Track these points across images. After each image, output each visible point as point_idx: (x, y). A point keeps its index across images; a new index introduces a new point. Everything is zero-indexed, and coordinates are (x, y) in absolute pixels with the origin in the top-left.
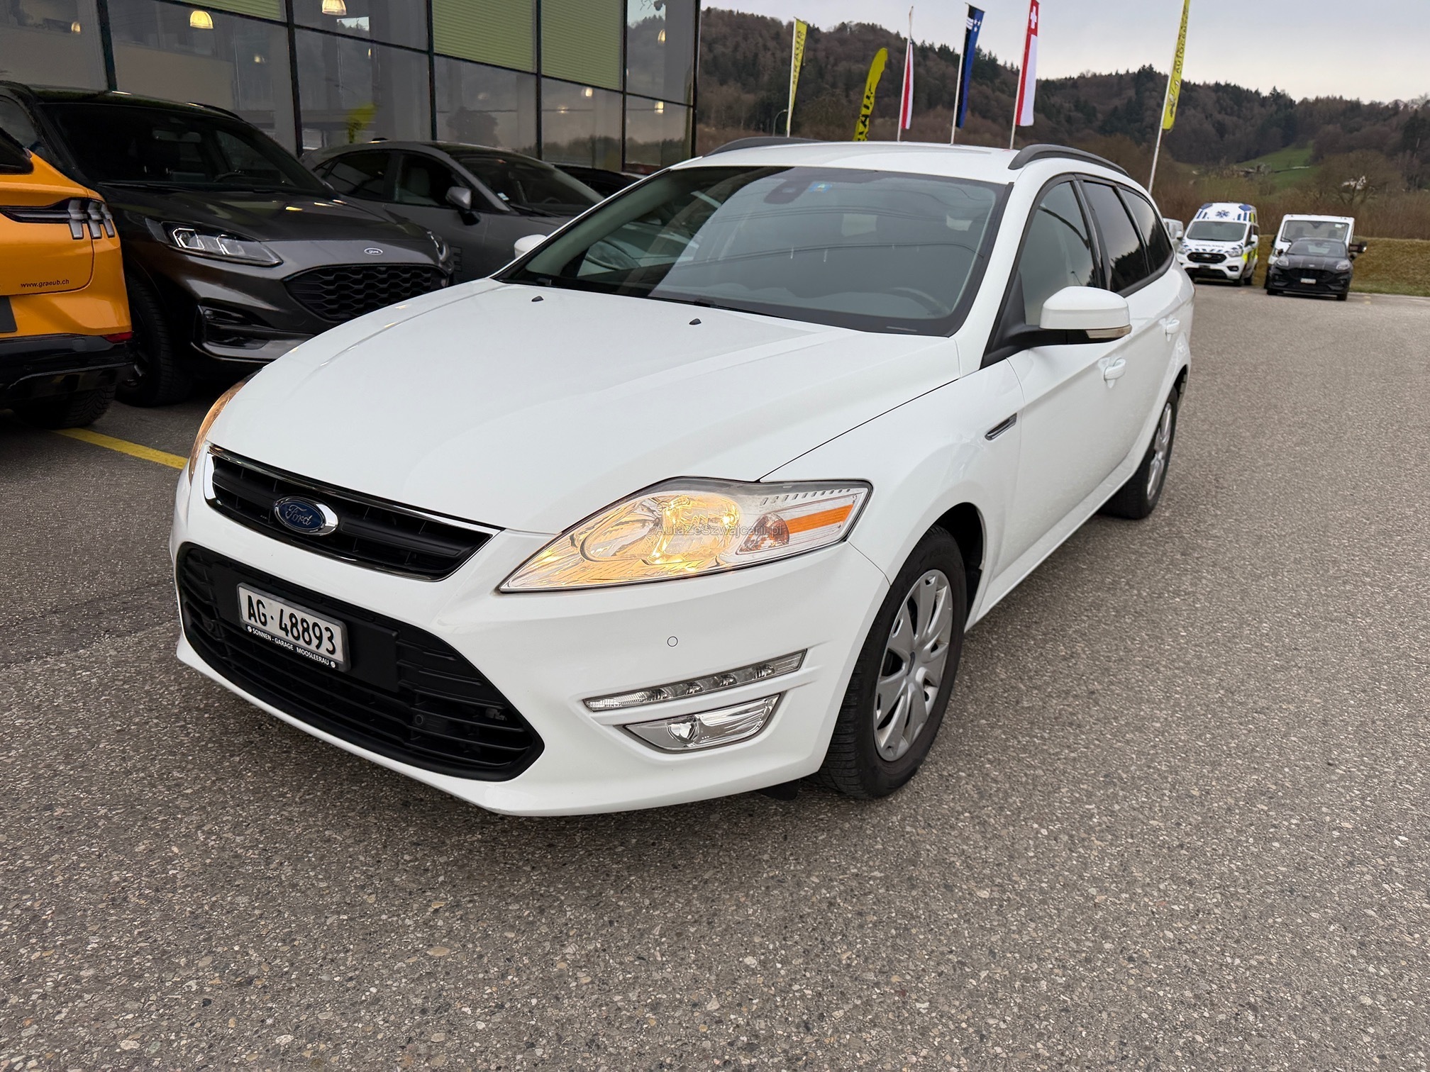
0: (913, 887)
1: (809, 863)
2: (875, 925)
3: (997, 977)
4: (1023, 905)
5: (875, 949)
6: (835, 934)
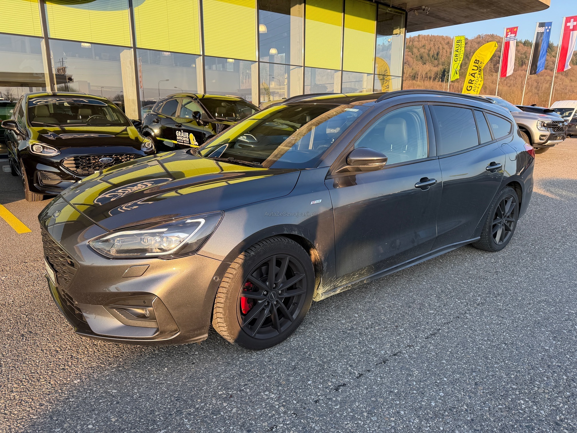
0: (409, 308)
1: (380, 299)
2: (394, 313)
3: (427, 328)
4: (443, 315)
5: (393, 318)
6: (382, 314)
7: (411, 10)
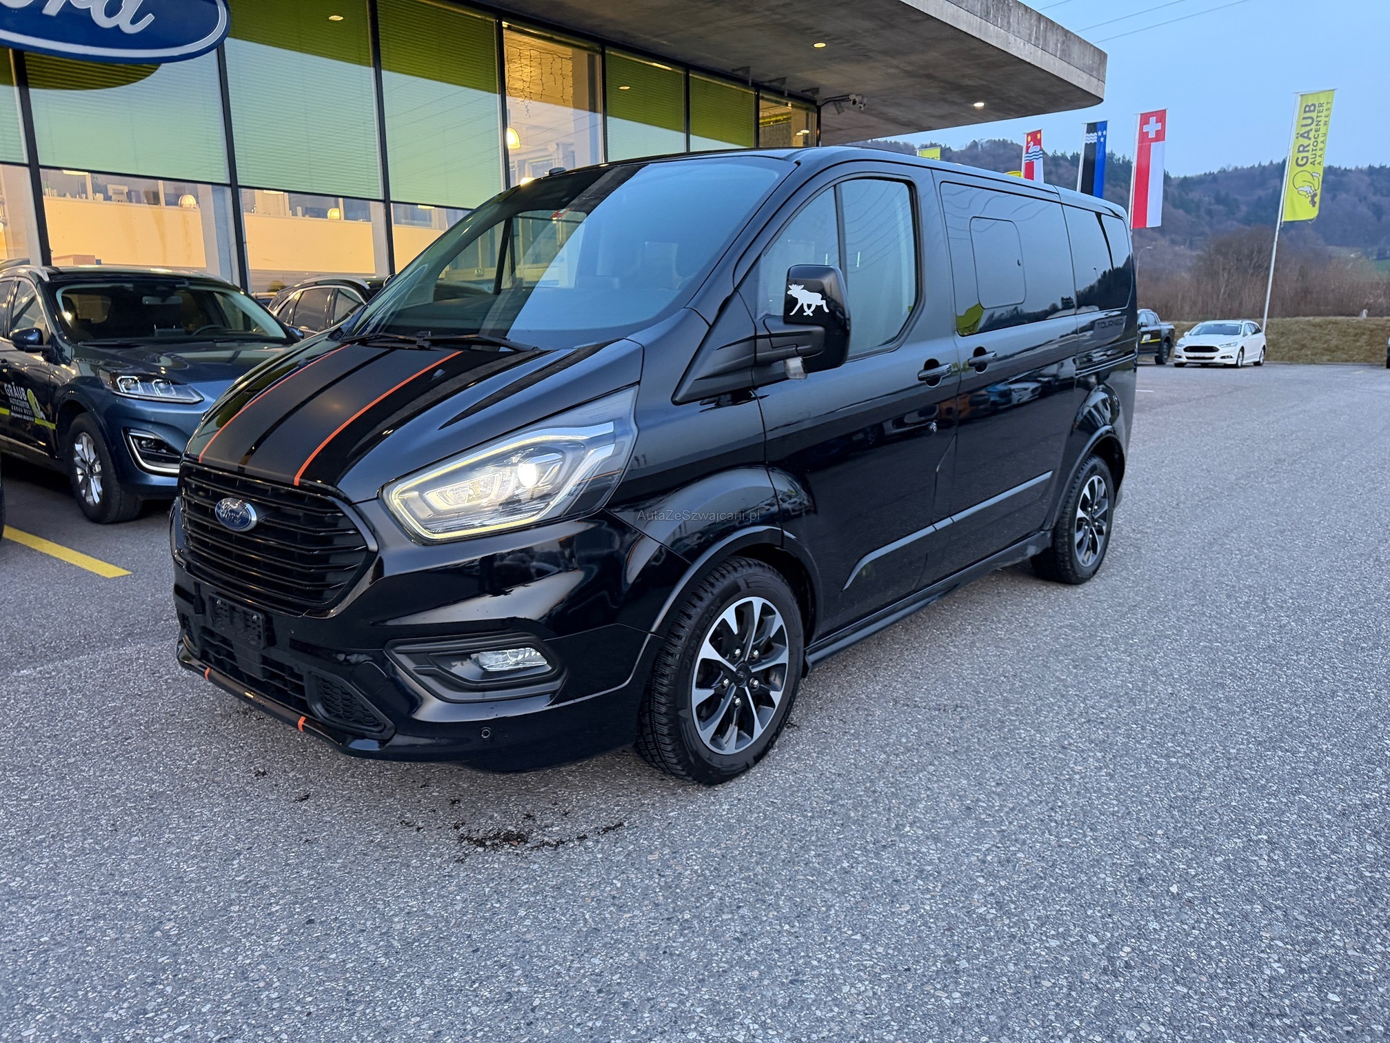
7: (827, 101)
